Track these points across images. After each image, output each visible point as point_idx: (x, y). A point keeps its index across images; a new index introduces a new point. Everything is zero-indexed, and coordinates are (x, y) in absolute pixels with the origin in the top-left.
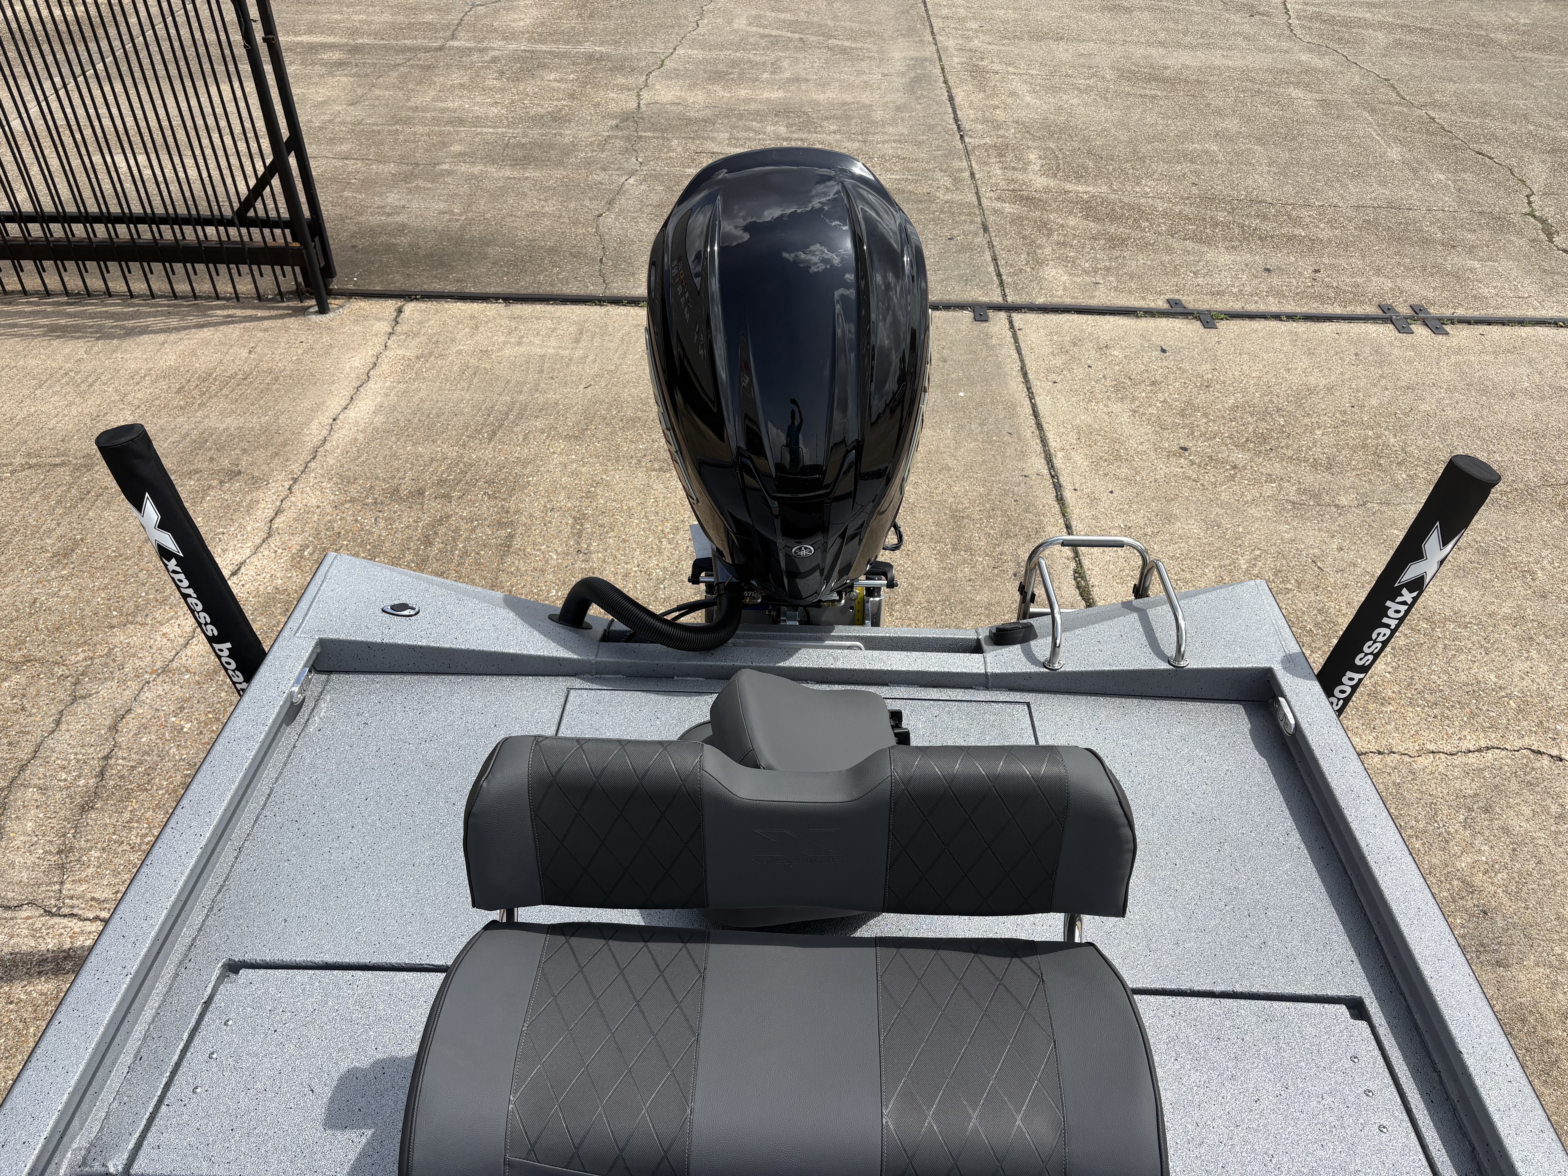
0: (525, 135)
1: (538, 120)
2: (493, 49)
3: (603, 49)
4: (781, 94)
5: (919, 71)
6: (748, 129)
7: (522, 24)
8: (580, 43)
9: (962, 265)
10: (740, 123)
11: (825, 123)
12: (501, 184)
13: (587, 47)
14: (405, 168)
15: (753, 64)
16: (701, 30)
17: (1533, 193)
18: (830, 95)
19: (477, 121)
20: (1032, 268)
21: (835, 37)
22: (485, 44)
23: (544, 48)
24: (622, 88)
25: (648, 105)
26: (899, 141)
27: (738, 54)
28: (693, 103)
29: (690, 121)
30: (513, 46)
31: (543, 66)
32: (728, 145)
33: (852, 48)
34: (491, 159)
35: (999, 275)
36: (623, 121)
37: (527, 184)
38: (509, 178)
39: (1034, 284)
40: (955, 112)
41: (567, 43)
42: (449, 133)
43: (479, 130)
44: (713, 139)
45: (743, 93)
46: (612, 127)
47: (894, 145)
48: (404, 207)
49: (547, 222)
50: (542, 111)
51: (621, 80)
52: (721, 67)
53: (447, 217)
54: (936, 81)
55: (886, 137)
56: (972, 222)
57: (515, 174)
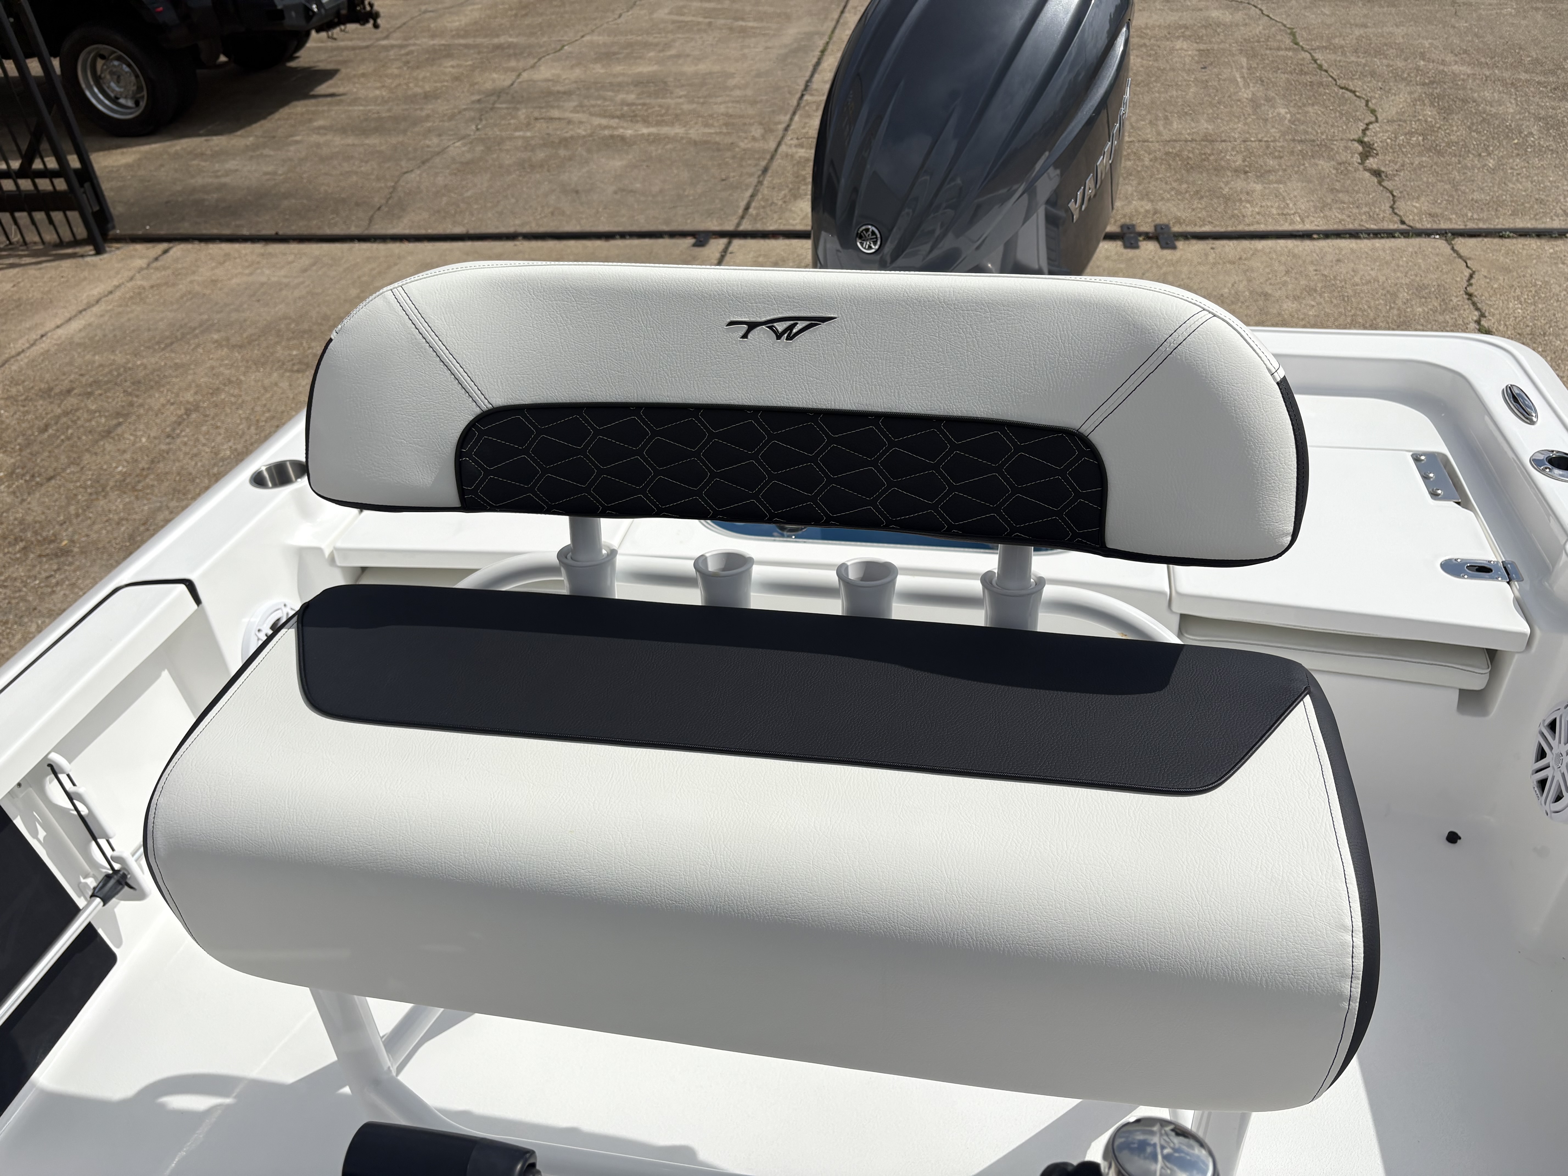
0: (389, 110)
1: (412, 99)
2: (415, 44)
3: (515, 40)
4: (655, 68)
5: (803, 43)
6: (599, 97)
7: (457, 24)
8: (498, 36)
9: (717, 201)
10: (596, 94)
11: (678, 90)
12: (337, 149)
13: (502, 39)
14: (261, 140)
15: (646, 45)
16: (619, 21)
17: (1377, 121)
18: (703, 67)
19: (355, 101)
20: (785, 202)
21: (743, 19)
22: (411, 42)
23: (462, 41)
24: (507, 70)
25: (520, 83)
26: (738, 102)
27: (639, 38)
28: (565, 79)
29: (550, 93)
30: (436, 41)
31: (450, 56)
32: (572, 112)
33: (752, 28)
34: (343, 131)
35: (747, 208)
36: (488, 96)
37: (361, 149)
38: (348, 145)
39: (776, 216)
40: (812, 76)
41: (486, 36)
42: (323, 111)
43: (350, 108)
44: (558, 107)
45: (618, 69)
46: (473, 102)
47: (730, 105)
48: (237, 170)
49: (355, 178)
50: (418, 90)
51: (513, 63)
52: (615, 49)
53: (268, 177)
54: (813, 51)
55: (727, 99)
56: (756, 165)
57: (356, 142)
